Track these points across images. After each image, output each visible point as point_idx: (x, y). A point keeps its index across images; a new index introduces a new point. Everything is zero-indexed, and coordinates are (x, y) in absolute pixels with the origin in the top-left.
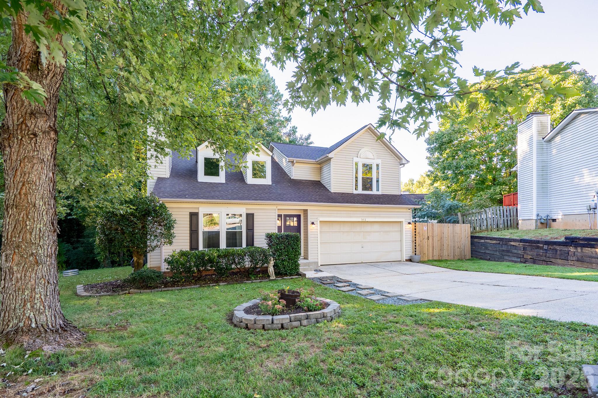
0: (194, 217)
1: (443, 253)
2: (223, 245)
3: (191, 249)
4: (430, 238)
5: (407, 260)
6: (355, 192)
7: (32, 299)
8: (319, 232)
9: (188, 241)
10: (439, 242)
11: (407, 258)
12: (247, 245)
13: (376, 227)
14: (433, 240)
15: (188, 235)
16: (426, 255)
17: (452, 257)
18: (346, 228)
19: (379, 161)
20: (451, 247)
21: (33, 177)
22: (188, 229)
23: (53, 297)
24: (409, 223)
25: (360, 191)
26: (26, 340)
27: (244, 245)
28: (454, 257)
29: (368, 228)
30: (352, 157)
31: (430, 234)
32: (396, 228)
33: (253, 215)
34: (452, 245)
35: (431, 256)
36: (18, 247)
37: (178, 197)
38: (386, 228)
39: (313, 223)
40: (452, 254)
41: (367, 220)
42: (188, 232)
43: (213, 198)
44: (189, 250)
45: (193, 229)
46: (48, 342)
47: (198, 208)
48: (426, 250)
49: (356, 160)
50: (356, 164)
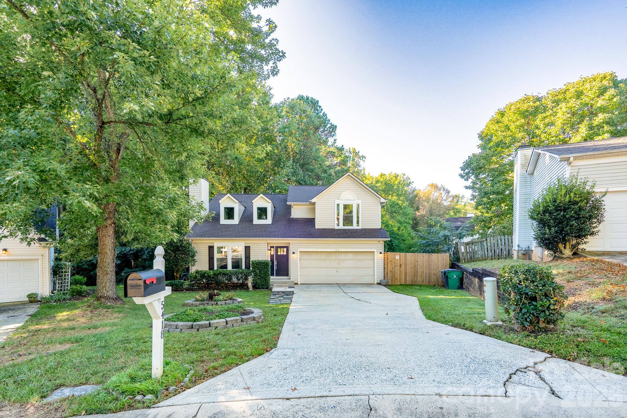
0: (211, 248)
1: (417, 279)
2: (230, 267)
3: (210, 269)
4: (403, 267)
5: (378, 284)
6: (336, 227)
7: (105, 286)
8: (299, 260)
9: (208, 264)
10: (412, 270)
11: (379, 282)
12: (245, 268)
13: (350, 256)
14: (406, 267)
15: (208, 260)
16: (399, 280)
17: (427, 283)
18: (323, 257)
19: (359, 202)
20: (426, 274)
21: (106, 242)
22: (208, 256)
23: (113, 287)
24: (381, 253)
25: (341, 227)
26: (103, 300)
27: (244, 267)
28: (429, 283)
29: (343, 257)
30: (333, 200)
31: (403, 262)
32: (369, 257)
33: (249, 247)
34: (428, 272)
35: (403, 281)
36: (101, 268)
37: (201, 236)
38: (359, 257)
39: (294, 253)
40: (427, 280)
41: (340, 250)
42: (208, 258)
43: (222, 237)
44: (208, 270)
45: (211, 256)
46: (110, 302)
47: (214, 243)
48: (399, 275)
49: (337, 202)
50: (338, 205)
